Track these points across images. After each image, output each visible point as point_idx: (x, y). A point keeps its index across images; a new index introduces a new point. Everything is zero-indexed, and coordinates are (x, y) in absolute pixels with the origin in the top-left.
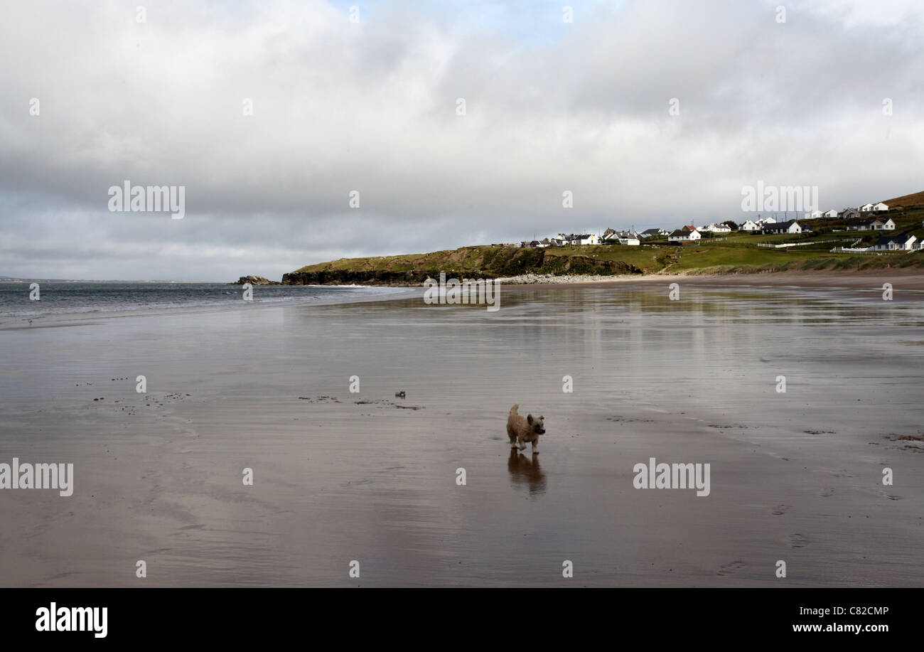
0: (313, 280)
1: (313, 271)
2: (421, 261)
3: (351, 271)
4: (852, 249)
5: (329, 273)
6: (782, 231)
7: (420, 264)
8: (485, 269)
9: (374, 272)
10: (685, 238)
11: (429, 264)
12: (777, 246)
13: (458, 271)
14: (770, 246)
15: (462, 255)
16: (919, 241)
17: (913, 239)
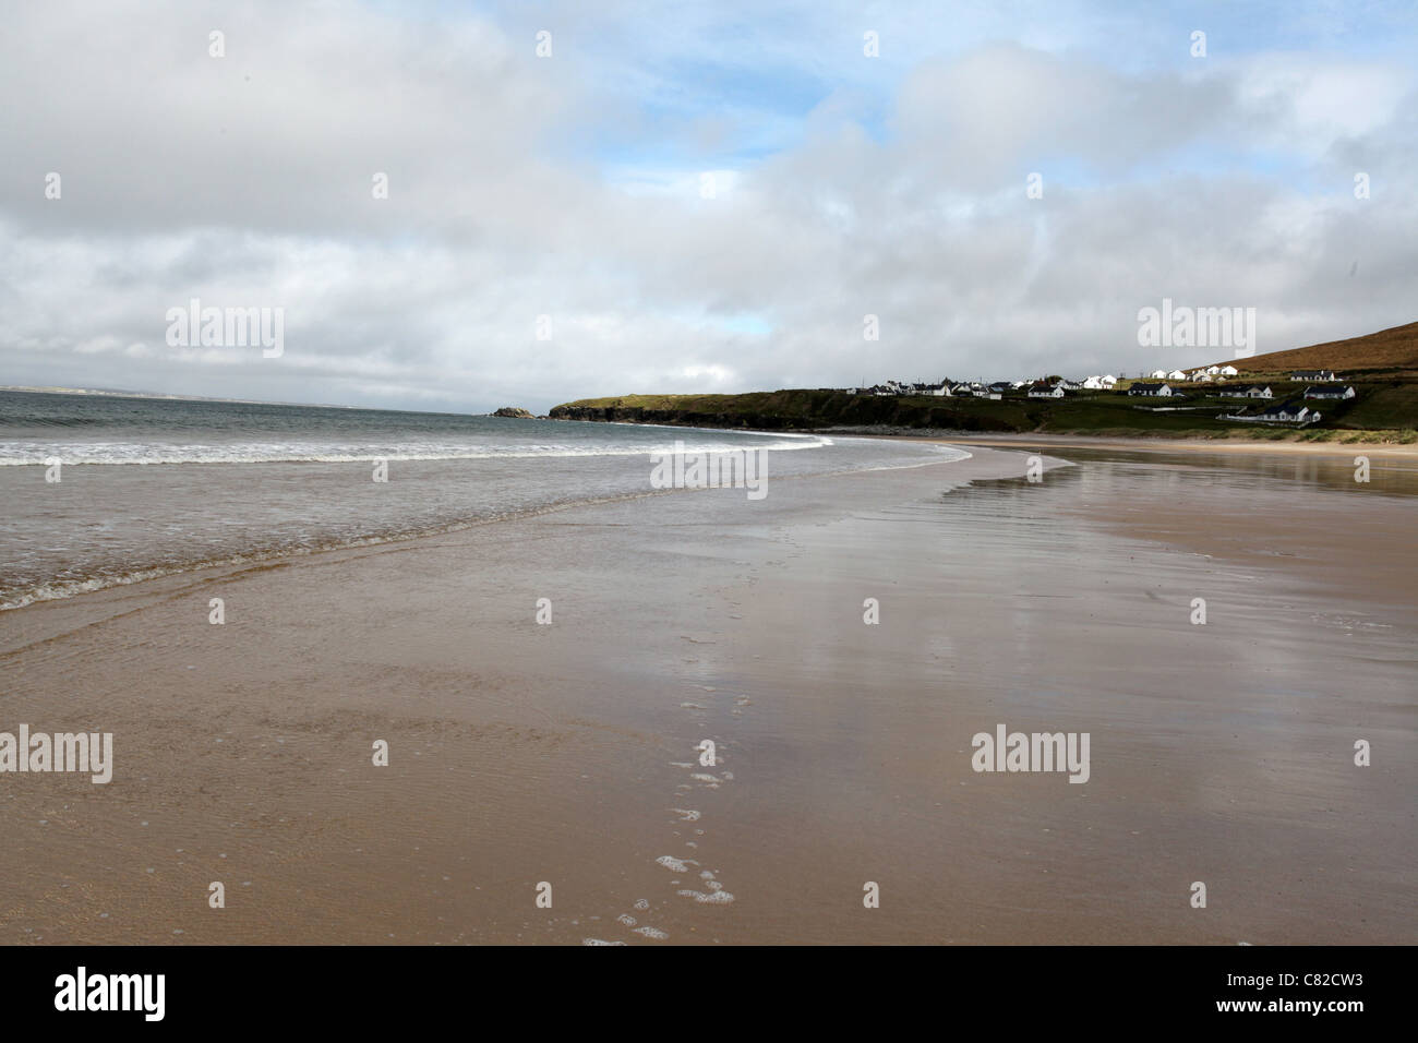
0: (601, 417)
1: (599, 406)
2: (731, 403)
3: (647, 408)
4: (1238, 418)
5: (620, 410)
6: (1151, 393)
7: (730, 406)
8: (814, 416)
9: (677, 411)
10: (1048, 395)
11: (743, 407)
12: (1155, 410)
13: (782, 416)
14: (1147, 408)
15: (783, 399)
16: (1310, 413)
17: (1305, 410)
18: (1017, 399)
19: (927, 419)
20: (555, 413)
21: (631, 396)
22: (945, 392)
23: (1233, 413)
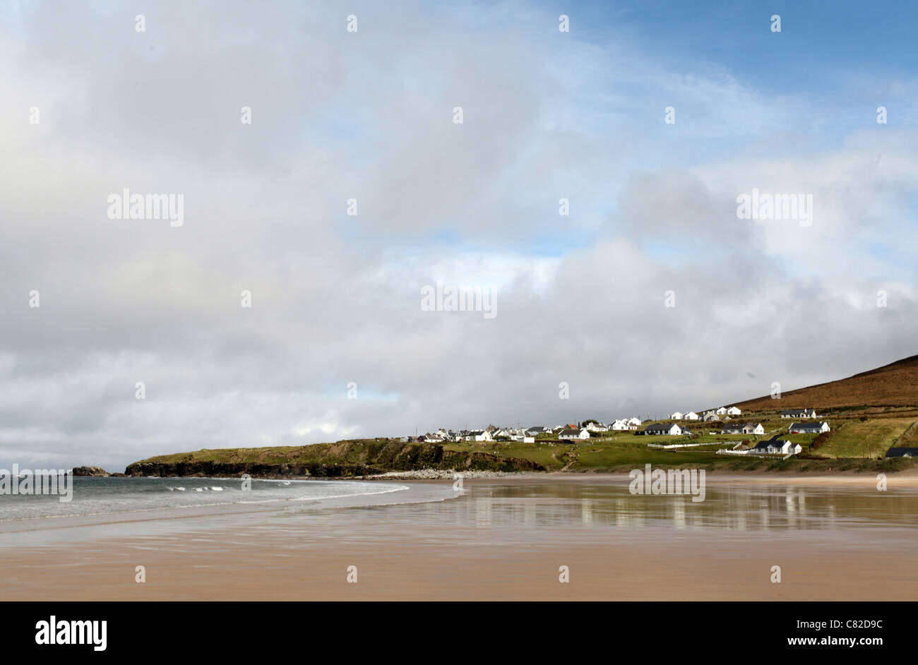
0: (172, 472)
1: (172, 462)
2: (296, 454)
3: (216, 462)
4: (735, 452)
5: (190, 464)
6: (663, 432)
7: (294, 457)
8: (372, 463)
9: (244, 464)
10: (575, 437)
11: (306, 457)
12: (665, 447)
13: (341, 465)
14: (659, 446)
15: (343, 448)
16: (793, 446)
17: (788, 444)
18: (547, 442)
19: (469, 462)
20: (129, 470)
21: (202, 451)
22: (486, 437)
23: (730, 448)
